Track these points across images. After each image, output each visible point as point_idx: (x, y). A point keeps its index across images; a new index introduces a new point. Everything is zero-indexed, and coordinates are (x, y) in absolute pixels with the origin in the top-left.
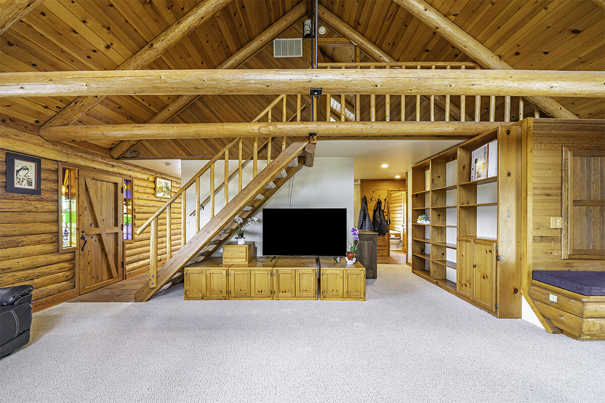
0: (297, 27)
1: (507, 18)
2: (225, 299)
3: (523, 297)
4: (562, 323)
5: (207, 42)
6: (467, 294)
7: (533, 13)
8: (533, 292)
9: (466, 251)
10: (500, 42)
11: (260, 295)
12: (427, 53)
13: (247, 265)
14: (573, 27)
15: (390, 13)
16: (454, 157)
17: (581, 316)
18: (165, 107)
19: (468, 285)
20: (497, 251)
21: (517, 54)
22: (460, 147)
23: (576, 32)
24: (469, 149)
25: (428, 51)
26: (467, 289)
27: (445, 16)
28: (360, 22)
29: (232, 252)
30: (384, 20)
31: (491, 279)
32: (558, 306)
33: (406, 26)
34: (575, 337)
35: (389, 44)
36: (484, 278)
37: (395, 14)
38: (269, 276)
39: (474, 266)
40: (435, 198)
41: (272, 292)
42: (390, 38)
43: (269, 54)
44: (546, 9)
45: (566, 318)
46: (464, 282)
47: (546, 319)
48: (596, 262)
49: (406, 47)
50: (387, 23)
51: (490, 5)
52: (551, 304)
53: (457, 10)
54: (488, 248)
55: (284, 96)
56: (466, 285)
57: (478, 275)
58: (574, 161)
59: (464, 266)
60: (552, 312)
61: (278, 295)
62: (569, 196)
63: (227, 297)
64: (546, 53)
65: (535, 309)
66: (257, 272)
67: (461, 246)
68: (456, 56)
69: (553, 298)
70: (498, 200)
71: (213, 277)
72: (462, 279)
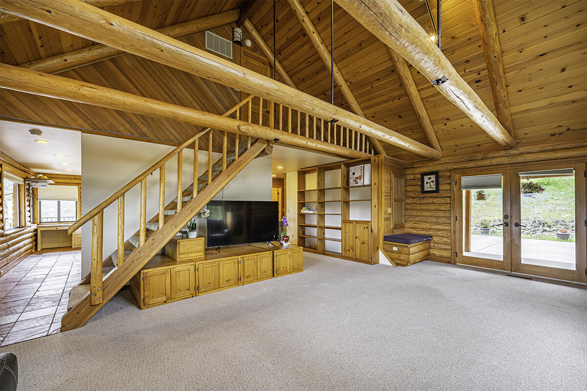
0: (227, 29)
1: (375, 98)
2: (193, 296)
3: (380, 251)
4: (401, 260)
5: (156, 7)
6: (350, 255)
7: (387, 101)
8: (386, 247)
9: (349, 228)
10: (368, 108)
11: (229, 283)
12: (325, 96)
13: (204, 258)
14: (399, 114)
15: (310, 60)
16: (339, 167)
17: (409, 254)
18: (58, 54)
19: (351, 250)
20: (371, 227)
21: (373, 117)
22: (344, 164)
23: (400, 117)
24: (348, 166)
25: (326, 95)
26: (350, 252)
27: (346, 81)
28: (282, 53)
29: (188, 247)
30: (303, 62)
31: (368, 244)
32: (398, 252)
33: (317, 73)
34: (404, 266)
35: (299, 78)
36: (363, 244)
37: (313, 63)
38: (236, 265)
39: (356, 238)
40: (320, 195)
41: (239, 279)
42: (301, 75)
43: (201, 44)
44: (393, 102)
45: (402, 257)
46: (347, 249)
47: (392, 259)
48: (399, 230)
49: (312, 86)
50: (304, 65)
51: (370, 87)
52: (395, 252)
53: (353, 81)
54: (365, 226)
55: (249, 99)
56: (349, 251)
57: (358, 242)
58: (394, 179)
59: (348, 239)
60: (395, 255)
61: (244, 280)
62: (393, 197)
63: (195, 294)
64: (386, 121)
65: (387, 256)
66: (225, 262)
67: (345, 226)
68: (342, 105)
69: (395, 249)
70: (371, 198)
71: (179, 276)
72: (346, 247)
